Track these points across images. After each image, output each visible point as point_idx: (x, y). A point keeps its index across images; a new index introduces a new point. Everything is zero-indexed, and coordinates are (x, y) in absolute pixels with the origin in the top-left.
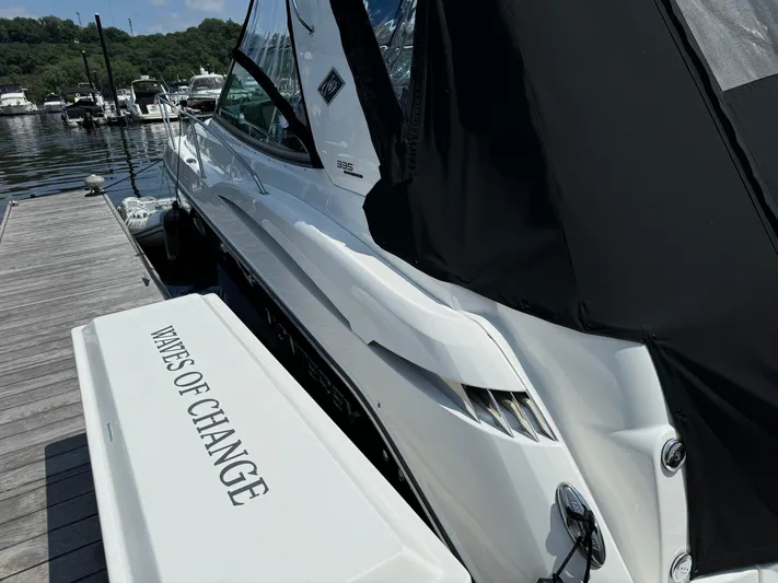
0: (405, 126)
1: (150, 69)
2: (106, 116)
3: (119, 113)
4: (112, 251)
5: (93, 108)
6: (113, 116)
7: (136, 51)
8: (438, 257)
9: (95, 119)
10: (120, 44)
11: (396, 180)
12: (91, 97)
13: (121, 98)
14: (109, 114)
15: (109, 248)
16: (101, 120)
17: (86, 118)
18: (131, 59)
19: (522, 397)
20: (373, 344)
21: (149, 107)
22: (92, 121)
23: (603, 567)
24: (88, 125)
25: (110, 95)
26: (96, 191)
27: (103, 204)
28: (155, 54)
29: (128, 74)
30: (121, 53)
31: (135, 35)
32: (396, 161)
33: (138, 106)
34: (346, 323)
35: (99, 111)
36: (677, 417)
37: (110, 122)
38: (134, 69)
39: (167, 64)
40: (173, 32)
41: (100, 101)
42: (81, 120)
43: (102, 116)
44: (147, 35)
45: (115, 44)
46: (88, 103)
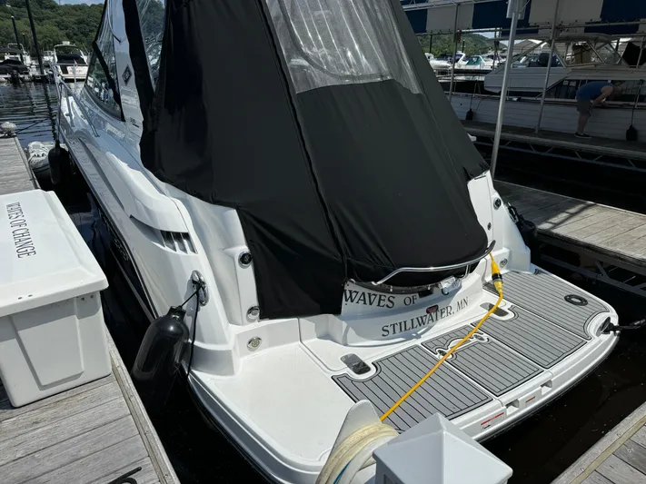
0: (154, 99)
1: (75, 34)
2: (31, 74)
3: (42, 73)
4: (12, 176)
5: (19, 66)
6: (37, 74)
7: (64, 18)
8: (163, 170)
9: (21, 76)
10: (48, 11)
11: (150, 129)
12: (18, 56)
13: (46, 58)
14: (34, 72)
15: (11, 174)
16: (26, 77)
17: (13, 75)
18: (58, 24)
19: (187, 236)
20: (131, 217)
21: (69, 68)
22: (19, 78)
23: (208, 305)
24: (14, 81)
25: (37, 56)
26: (9, 135)
27: (13, 144)
28: (80, 22)
29: (55, 37)
30: (49, 18)
31: (62, 4)
32: (150, 119)
33: (59, 67)
34: (122, 207)
35: (25, 70)
36: (249, 242)
37: (34, 79)
38: (61, 33)
39: (91, 31)
40: (97, 3)
41: (28, 60)
42: (8, 76)
43: (27, 73)
44: (73, 4)
45: (44, 11)
46: (16, 62)
